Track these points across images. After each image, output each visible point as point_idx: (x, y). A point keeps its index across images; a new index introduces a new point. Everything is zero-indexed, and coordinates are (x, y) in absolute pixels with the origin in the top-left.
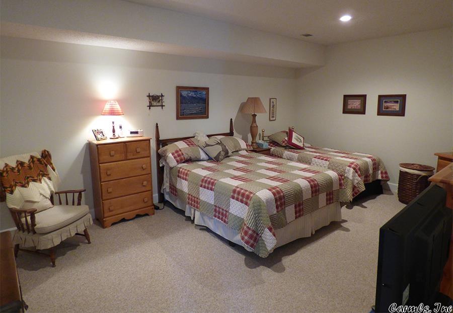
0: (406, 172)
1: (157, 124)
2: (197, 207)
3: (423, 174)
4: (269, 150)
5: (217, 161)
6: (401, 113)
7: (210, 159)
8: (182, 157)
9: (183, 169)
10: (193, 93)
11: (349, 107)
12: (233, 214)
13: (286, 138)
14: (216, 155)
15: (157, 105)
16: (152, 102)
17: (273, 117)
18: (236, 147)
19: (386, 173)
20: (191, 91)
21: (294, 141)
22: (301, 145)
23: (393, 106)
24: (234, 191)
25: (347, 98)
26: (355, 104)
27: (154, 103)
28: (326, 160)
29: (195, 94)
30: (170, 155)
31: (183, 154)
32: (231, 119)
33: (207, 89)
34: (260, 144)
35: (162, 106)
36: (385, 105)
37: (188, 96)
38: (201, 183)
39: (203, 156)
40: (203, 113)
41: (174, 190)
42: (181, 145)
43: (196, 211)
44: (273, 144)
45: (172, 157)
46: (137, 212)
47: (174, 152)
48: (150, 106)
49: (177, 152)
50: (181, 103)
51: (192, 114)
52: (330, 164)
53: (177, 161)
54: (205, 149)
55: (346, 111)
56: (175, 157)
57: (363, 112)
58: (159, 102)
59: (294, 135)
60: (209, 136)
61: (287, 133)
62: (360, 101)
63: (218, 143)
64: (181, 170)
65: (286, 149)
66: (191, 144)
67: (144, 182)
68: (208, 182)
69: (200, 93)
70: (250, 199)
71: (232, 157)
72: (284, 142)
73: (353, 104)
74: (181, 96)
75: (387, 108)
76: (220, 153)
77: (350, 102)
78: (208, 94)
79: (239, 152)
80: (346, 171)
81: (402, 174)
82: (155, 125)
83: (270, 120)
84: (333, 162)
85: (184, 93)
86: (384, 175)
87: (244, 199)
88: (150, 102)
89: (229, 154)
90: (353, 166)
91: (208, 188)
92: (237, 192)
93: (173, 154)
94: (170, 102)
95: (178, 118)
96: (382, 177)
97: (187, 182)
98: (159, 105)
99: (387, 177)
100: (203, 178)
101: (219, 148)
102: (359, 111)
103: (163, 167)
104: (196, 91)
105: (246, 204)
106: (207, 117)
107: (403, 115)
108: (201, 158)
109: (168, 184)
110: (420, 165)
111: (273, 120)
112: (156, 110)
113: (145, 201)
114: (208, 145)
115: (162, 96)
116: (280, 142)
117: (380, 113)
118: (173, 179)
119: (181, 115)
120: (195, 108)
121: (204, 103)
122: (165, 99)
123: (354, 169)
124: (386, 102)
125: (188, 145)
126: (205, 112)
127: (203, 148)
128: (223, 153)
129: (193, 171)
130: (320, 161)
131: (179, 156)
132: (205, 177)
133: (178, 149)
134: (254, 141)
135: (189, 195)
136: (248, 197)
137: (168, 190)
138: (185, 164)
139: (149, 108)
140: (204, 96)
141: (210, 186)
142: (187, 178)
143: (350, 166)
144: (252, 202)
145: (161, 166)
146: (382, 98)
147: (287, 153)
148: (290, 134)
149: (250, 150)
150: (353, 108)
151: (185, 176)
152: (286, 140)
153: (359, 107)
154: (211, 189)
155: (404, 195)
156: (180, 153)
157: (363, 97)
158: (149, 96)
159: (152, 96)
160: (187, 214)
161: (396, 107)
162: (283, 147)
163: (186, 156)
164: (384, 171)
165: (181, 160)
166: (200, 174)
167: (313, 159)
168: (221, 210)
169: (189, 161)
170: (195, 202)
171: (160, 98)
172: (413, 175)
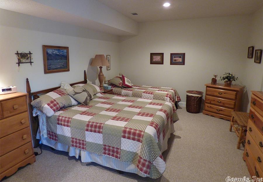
0: (192, 96)
1: (27, 79)
2: (83, 148)
3: (199, 96)
4: (112, 90)
5: (86, 105)
6: (183, 63)
7: (79, 104)
8: (58, 106)
9: (63, 117)
10: (57, 52)
11: (154, 60)
12: (125, 151)
13: (121, 81)
14: (85, 100)
15: (26, 62)
16: (21, 59)
17: (109, 68)
18: (94, 91)
19: (179, 97)
20: (55, 50)
21: (126, 83)
22: (130, 85)
23: (178, 59)
24: (125, 132)
25: (152, 55)
26: (157, 58)
27: (23, 60)
28: (151, 94)
29: (58, 52)
30: (46, 106)
31: (58, 104)
32: (85, 71)
33: (67, 48)
34: (105, 87)
35: (31, 63)
36: (174, 59)
37: (53, 54)
38: (86, 128)
39: (74, 102)
40: (65, 68)
41: (52, 135)
42: (53, 95)
43: (82, 152)
44: (112, 86)
45: (49, 107)
46: (18, 166)
47: (49, 102)
48: (19, 63)
49: (52, 102)
50: (48, 59)
51: (56, 69)
52: (154, 96)
53: (54, 110)
54: (74, 97)
55: (152, 62)
56: (51, 107)
57: (162, 63)
58: (28, 59)
59: (126, 79)
60: (72, 85)
61: (120, 78)
62: (160, 56)
63: (84, 91)
64: (60, 118)
65: (122, 89)
66: (62, 93)
67: (24, 136)
68: (93, 126)
69: (62, 51)
70: (141, 136)
71: (94, 100)
72: (120, 84)
73: (156, 58)
74: (47, 53)
75: (175, 60)
76: (87, 98)
77: (154, 57)
78: (68, 52)
79: (97, 95)
80: (165, 99)
81: (188, 97)
82: (26, 81)
83: (107, 70)
84: (156, 95)
85: (50, 51)
86: (179, 99)
87: (136, 137)
88: (19, 59)
89: (92, 98)
90: (168, 96)
91: (95, 131)
92: (127, 132)
93: (49, 105)
94: (38, 58)
95: (46, 72)
96: (178, 100)
97: (69, 128)
98: (28, 61)
99: (180, 99)
100: (87, 123)
101: (85, 95)
102: (160, 62)
103: (37, 116)
104: (59, 50)
105: (139, 141)
106: (68, 70)
107: (184, 64)
108: (73, 104)
109: (45, 131)
110: (196, 91)
111: (109, 70)
112: (25, 66)
113: (26, 153)
114: (76, 93)
115: (30, 53)
116: (117, 84)
117: (172, 63)
118: (52, 127)
119: (48, 70)
120: (59, 63)
121: (66, 60)
122: (33, 56)
123: (170, 98)
124: (175, 57)
125: (60, 95)
126: (67, 66)
127: (72, 96)
128: (88, 98)
129: (74, 117)
130: (148, 95)
131: (55, 105)
132: (89, 122)
133: (53, 100)
134: (102, 85)
135: (73, 138)
136: (139, 135)
137: (45, 136)
138: (61, 112)
139: (18, 64)
140: (65, 54)
141: (97, 129)
142: (69, 124)
143: (167, 96)
144: (144, 138)
145: (34, 115)
146: (172, 55)
147: (124, 91)
148: (123, 78)
149: (103, 93)
150: (156, 61)
151: (67, 123)
152: (121, 82)
153: (160, 60)
154: (99, 132)
155: (191, 108)
156: (55, 102)
157: (162, 54)
158: (17, 54)
159: (21, 54)
160: (71, 154)
161: (180, 60)
162: (120, 87)
163: (61, 105)
164: (178, 96)
165: (57, 108)
166: (82, 119)
167: (143, 94)
168: (111, 148)
169: (63, 108)
170: (81, 144)
171: (29, 56)
172: (195, 97)
